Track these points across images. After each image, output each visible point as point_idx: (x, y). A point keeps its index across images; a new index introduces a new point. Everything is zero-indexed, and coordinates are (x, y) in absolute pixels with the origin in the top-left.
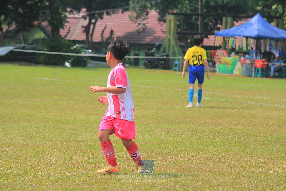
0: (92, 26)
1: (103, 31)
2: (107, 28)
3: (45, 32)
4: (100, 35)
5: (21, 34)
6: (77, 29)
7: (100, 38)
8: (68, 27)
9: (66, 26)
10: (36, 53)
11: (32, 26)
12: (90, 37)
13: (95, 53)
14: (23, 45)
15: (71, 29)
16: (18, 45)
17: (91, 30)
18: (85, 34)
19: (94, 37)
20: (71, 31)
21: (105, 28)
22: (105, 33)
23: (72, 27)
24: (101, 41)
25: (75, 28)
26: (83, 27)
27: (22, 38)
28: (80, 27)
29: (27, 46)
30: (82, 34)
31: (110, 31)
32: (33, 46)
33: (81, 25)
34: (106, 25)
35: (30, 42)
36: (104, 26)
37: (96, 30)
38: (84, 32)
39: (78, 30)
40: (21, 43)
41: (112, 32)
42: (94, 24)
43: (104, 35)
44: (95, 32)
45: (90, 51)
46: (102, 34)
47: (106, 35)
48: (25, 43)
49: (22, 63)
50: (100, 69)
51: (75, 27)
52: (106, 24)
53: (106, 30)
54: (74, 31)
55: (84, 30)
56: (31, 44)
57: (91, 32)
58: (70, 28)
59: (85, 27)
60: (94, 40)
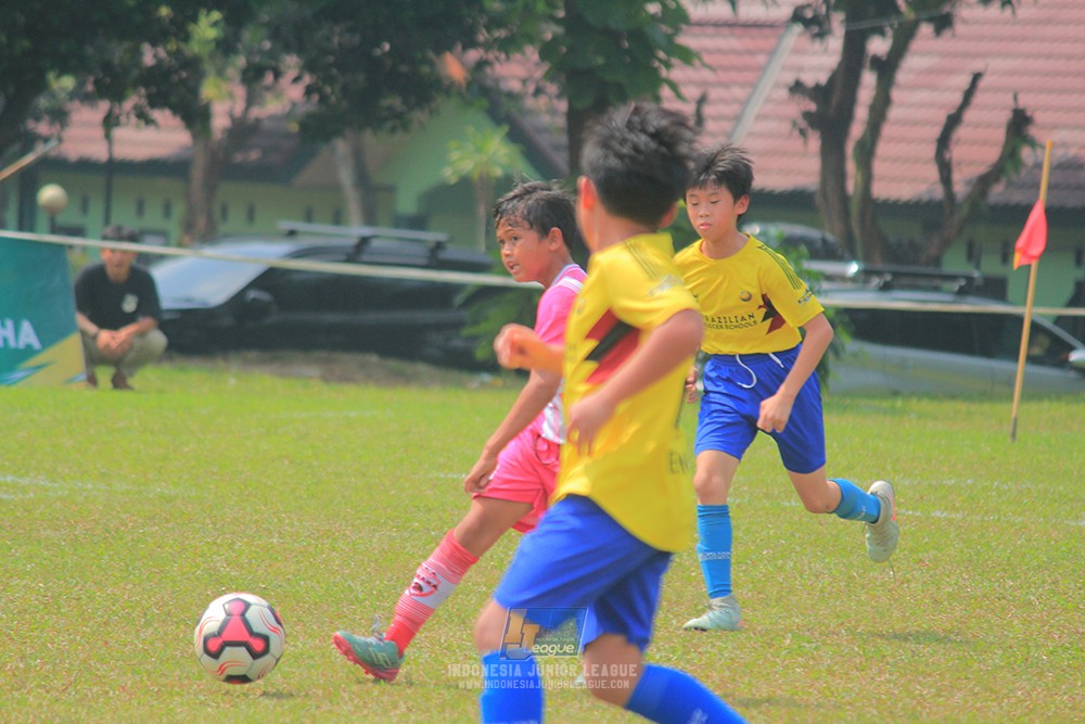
0: (869, 79)
1: (954, 121)
2: (979, 98)
3: (517, 135)
4: (930, 151)
5: (341, 147)
6: (756, 107)
7: (933, 172)
8: (692, 92)
9: (674, 86)
10: (449, 290)
11: (424, 91)
12: (851, 167)
13: (886, 287)
14: (355, 230)
15: (708, 110)
16: (322, 232)
17: (861, 113)
18: (815, 142)
19: (879, 167)
20: (710, 125)
21: (969, 94)
22: (961, 132)
23: (714, 93)
24: (939, 193)
25: (744, 103)
26: (797, 88)
27: (346, 176)
28: (783, 93)
29: (385, 236)
30: (796, 143)
31: (1005, 116)
32: (431, 236)
33: (790, 78)
34: (977, 77)
35: (407, 204)
36: (964, 81)
37: (894, 113)
38: (803, 133)
39: (761, 117)
40: (338, 218)
41: (1020, 123)
42: (887, 68)
43: (956, 153)
44: (887, 130)
45: (853, 268)
46: (944, 141)
47: (977, 149)
48: (370, 218)
49: (349, 361)
50: (927, 406)
51: (738, 92)
52: (978, 65)
53: (970, 115)
54: (737, 118)
55: (807, 115)
56: (417, 222)
57: (857, 130)
58: (702, 101)
59: (819, 93)
60: (880, 190)
